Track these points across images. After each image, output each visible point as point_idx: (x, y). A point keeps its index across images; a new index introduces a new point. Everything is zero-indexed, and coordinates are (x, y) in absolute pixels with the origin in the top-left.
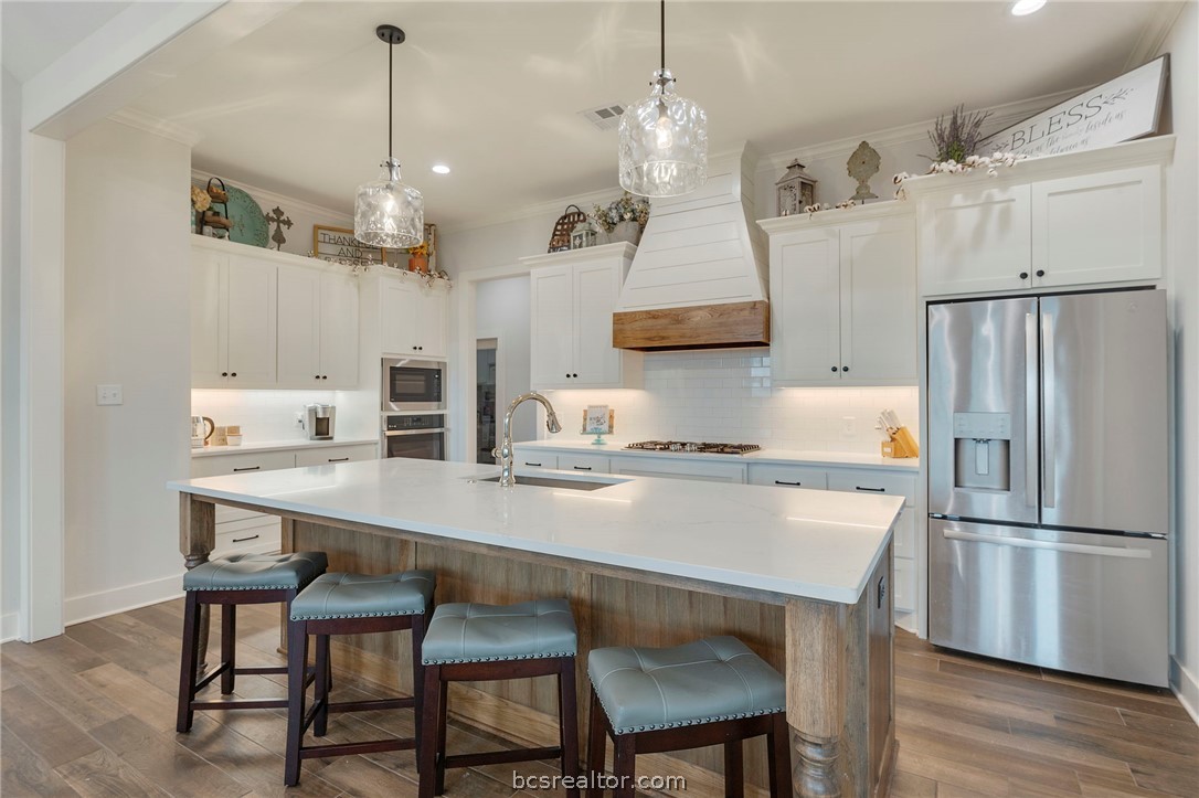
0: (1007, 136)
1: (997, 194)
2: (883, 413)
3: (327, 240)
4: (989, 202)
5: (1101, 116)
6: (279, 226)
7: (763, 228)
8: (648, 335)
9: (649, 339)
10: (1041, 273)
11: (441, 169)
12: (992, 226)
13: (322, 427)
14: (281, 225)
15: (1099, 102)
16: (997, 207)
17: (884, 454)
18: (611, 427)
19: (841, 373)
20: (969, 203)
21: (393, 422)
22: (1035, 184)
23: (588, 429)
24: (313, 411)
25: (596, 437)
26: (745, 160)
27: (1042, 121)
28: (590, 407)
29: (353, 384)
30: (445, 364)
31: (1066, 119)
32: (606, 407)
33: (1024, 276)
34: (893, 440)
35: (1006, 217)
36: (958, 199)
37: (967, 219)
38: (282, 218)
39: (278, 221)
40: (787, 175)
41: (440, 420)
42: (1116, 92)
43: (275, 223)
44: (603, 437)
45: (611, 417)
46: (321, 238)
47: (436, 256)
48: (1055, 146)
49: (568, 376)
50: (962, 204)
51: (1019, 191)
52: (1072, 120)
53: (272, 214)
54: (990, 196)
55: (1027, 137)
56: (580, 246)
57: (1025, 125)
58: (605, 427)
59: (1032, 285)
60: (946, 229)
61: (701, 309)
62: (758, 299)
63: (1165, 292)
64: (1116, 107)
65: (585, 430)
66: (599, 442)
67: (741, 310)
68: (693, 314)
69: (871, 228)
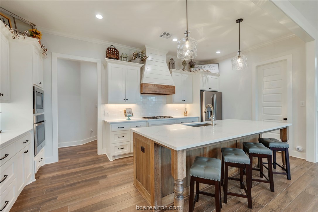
0: (198, 66)
5: (212, 68)
7: (172, 71)
12: (207, 80)
15: (211, 66)
16: (207, 78)
17: (185, 116)
18: (132, 114)
19: (184, 101)
27: (203, 66)
28: (127, 109)
29: (9, 99)
30: (43, 91)
31: (207, 67)
32: (131, 109)
33: (210, 88)
37: (204, 78)
42: (213, 66)
44: (129, 117)
45: (132, 112)
49: (124, 99)
50: (204, 76)
51: (209, 76)
54: (207, 76)
55: (201, 67)
57: (201, 65)
59: (210, 90)
60: (203, 79)
61: (164, 86)
62: (174, 85)
63: (221, 93)
64: (214, 68)
65: (126, 116)
66: (129, 119)
67: (172, 87)
68: (162, 86)
69: (187, 76)
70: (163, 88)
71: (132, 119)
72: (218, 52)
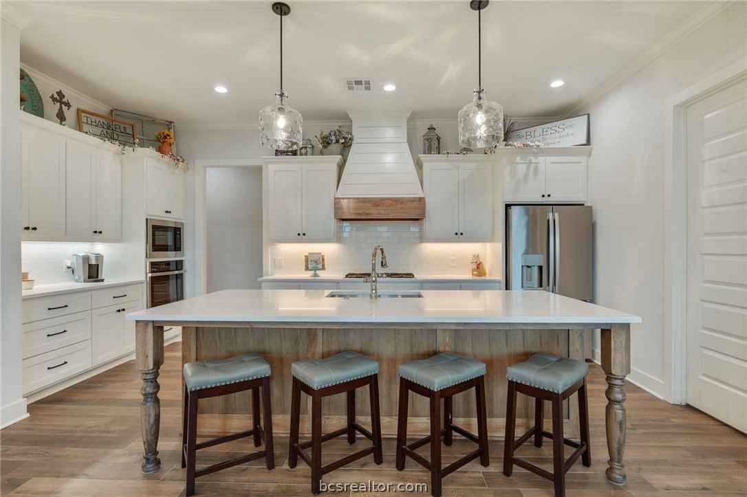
0: (523, 132)
1: (534, 160)
2: (474, 256)
3: (90, 122)
4: (530, 163)
5: (565, 133)
6: (61, 107)
7: (421, 159)
8: (358, 212)
9: (359, 214)
10: (549, 196)
11: (221, 89)
12: (531, 172)
13: (93, 272)
14: (63, 105)
15: (564, 127)
16: (533, 165)
17: (473, 275)
18: (323, 266)
19: (459, 236)
20: (523, 162)
21: (155, 266)
22: (547, 158)
23: (310, 267)
24: (86, 259)
25: (313, 272)
26: (409, 121)
27: (539, 129)
28: (310, 254)
29: (119, 237)
30: (183, 223)
31: (549, 131)
32: (320, 253)
33: (543, 196)
34: (478, 268)
35: (536, 169)
36: (518, 159)
37: (522, 168)
38: (64, 100)
39: (61, 103)
40: (429, 132)
41: (179, 265)
42: (570, 124)
43: (59, 104)
44: (317, 272)
45: (323, 260)
46: (84, 120)
47: (176, 145)
48: (546, 141)
49: (299, 234)
50: (520, 162)
51: (541, 159)
52: (552, 132)
53: (56, 96)
54: (530, 160)
55: (533, 135)
56: (306, 154)
57: (532, 129)
58: (320, 266)
59: (546, 200)
60: (514, 172)
61: (390, 199)
62: (422, 196)
63: (591, 207)
64: (571, 131)
65: (307, 268)
66: (316, 275)
67: (414, 201)
68: (386, 201)
69: (474, 166)
70: (388, 206)
71: (323, 275)
72: (557, 84)
